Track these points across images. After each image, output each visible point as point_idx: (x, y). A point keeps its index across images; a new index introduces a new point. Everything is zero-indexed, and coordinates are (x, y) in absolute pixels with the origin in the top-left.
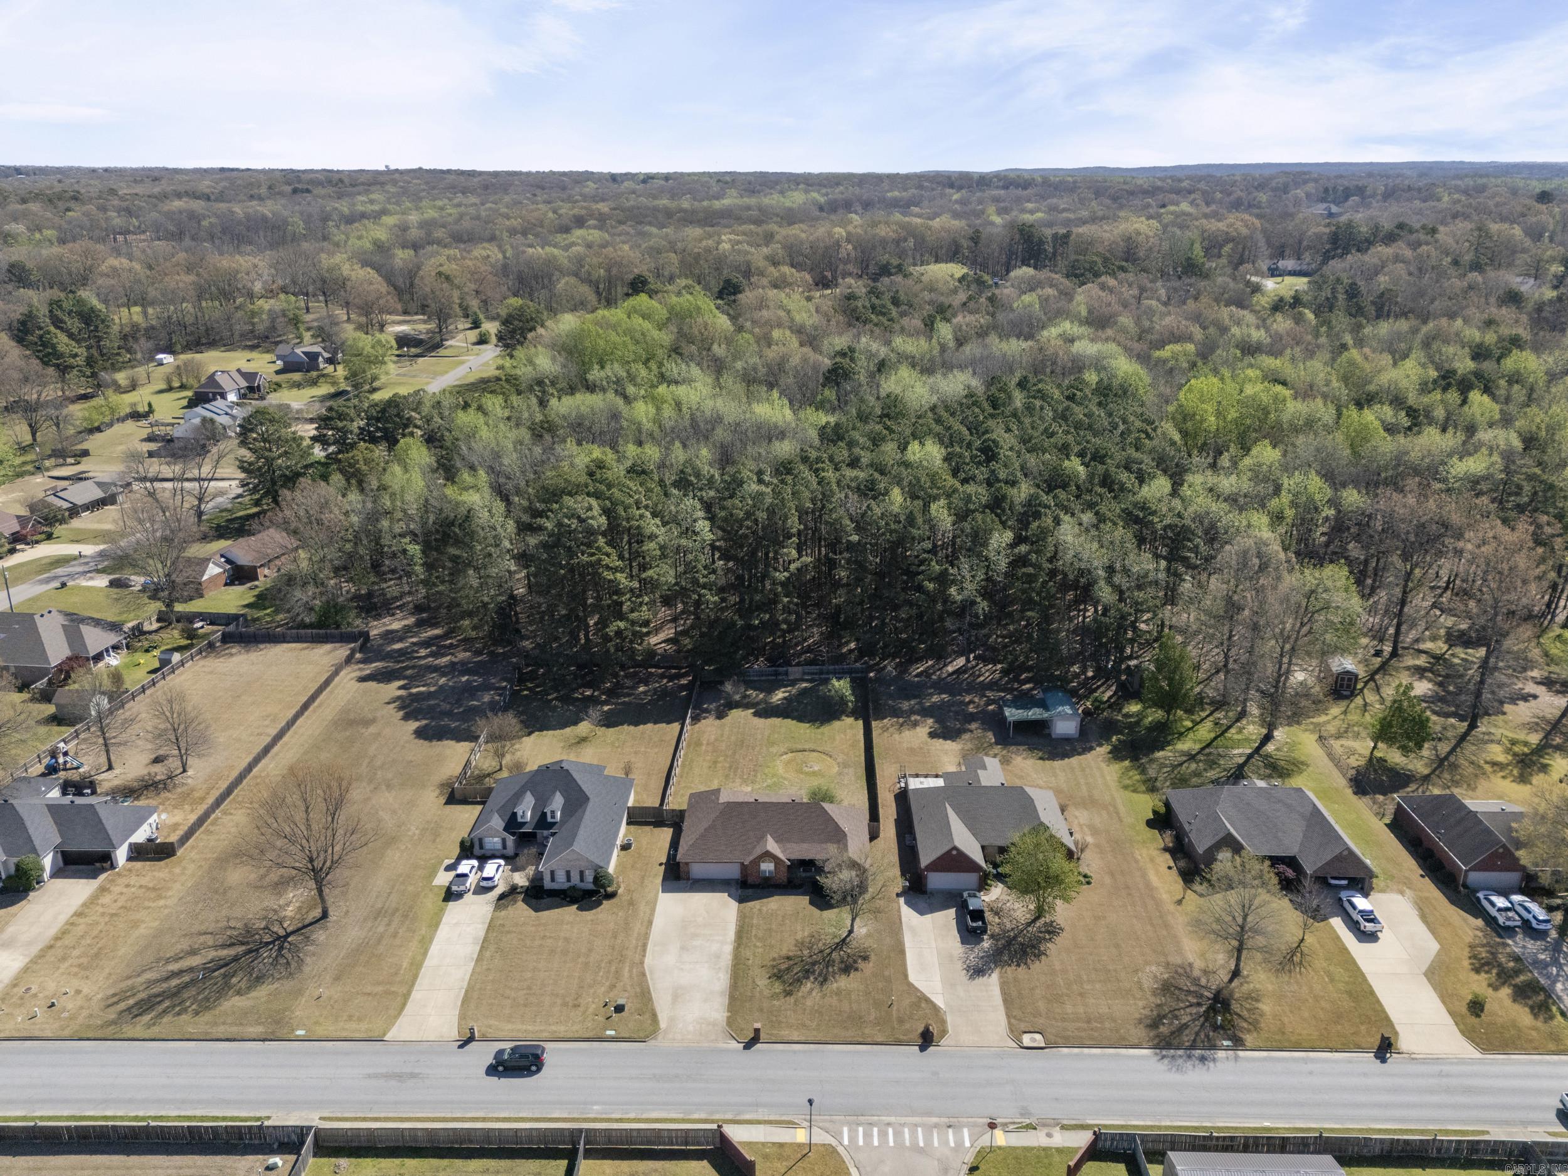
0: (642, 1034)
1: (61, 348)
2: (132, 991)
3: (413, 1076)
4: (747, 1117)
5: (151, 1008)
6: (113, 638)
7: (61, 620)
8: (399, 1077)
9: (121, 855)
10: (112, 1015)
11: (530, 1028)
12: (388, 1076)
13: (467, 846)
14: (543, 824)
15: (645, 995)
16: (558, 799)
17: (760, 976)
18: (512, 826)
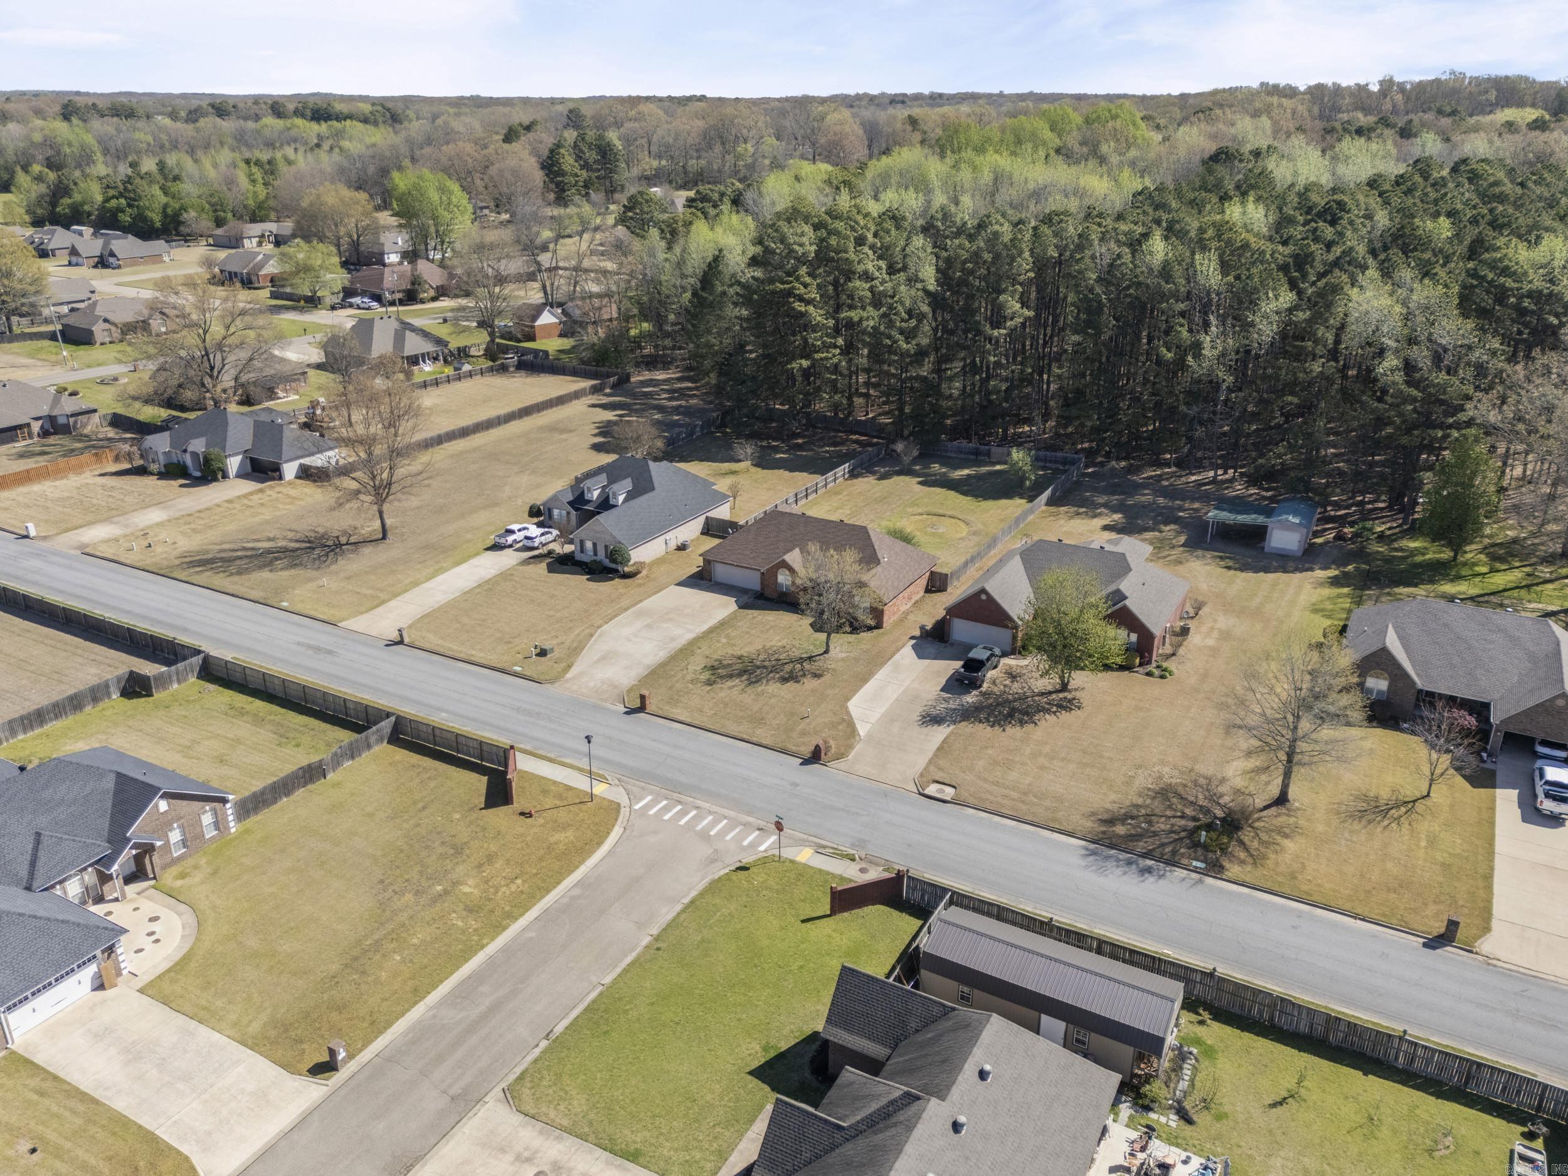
0: (542, 677)
1: (566, 168)
2: (207, 552)
3: (330, 652)
4: (567, 761)
5: (203, 565)
6: (429, 347)
7: (395, 325)
8: (317, 649)
9: (290, 470)
10: (177, 562)
11: (455, 647)
12: (310, 647)
13: (534, 512)
14: (605, 504)
15: (576, 650)
16: (627, 484)
17: (697, 663)
18: (578, 502)
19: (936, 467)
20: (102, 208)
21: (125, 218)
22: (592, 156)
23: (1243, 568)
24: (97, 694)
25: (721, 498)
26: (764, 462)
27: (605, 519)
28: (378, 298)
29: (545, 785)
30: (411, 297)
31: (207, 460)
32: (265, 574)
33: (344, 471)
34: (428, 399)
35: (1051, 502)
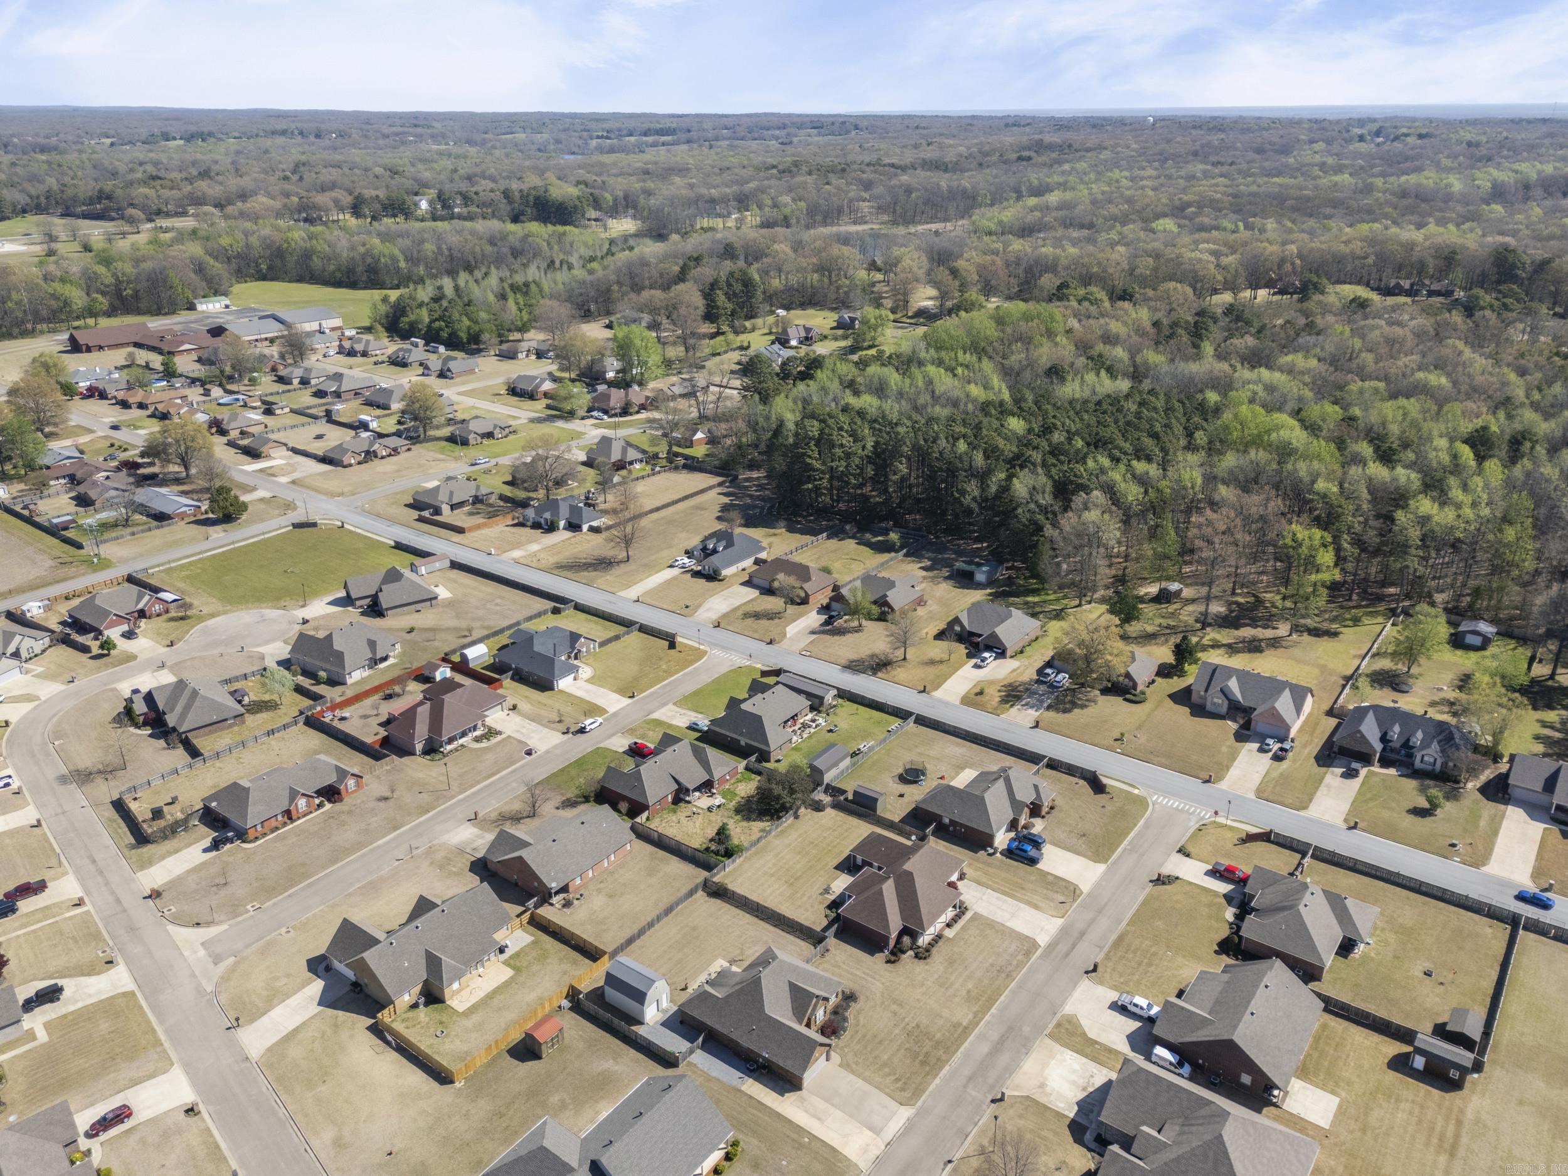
0: (686, 615)
1: (719, 303)
2: (562, 562)
3: (614, 603)
4: (692, 639)
5: (562, 568)
6: (640, 456)
7: (623, 443)
8: (610, 602)
9: (585, 527)
10: (551, 567)
11: (657, 603)
12: (607, 601)
13: (687, 552)
14: (715, 551)
15: (698, 607)
16: (724, 543)
17: (740, 613)
18: (704, 549)
19: (868, 536)
20: (429, 327)
21: (444, 335)
22: (738, 287)
23: (963, 587)
24: (545, 612)
25: (763, 549)
26: (791, 530)
27: (713, 558)
28: (606, 412)
29: (686, 645)
30: (625, 412)
31: (552, 523)
32: (586, 573)
33: (608, 528)
34: (640, 487)
35: (906, 555)
